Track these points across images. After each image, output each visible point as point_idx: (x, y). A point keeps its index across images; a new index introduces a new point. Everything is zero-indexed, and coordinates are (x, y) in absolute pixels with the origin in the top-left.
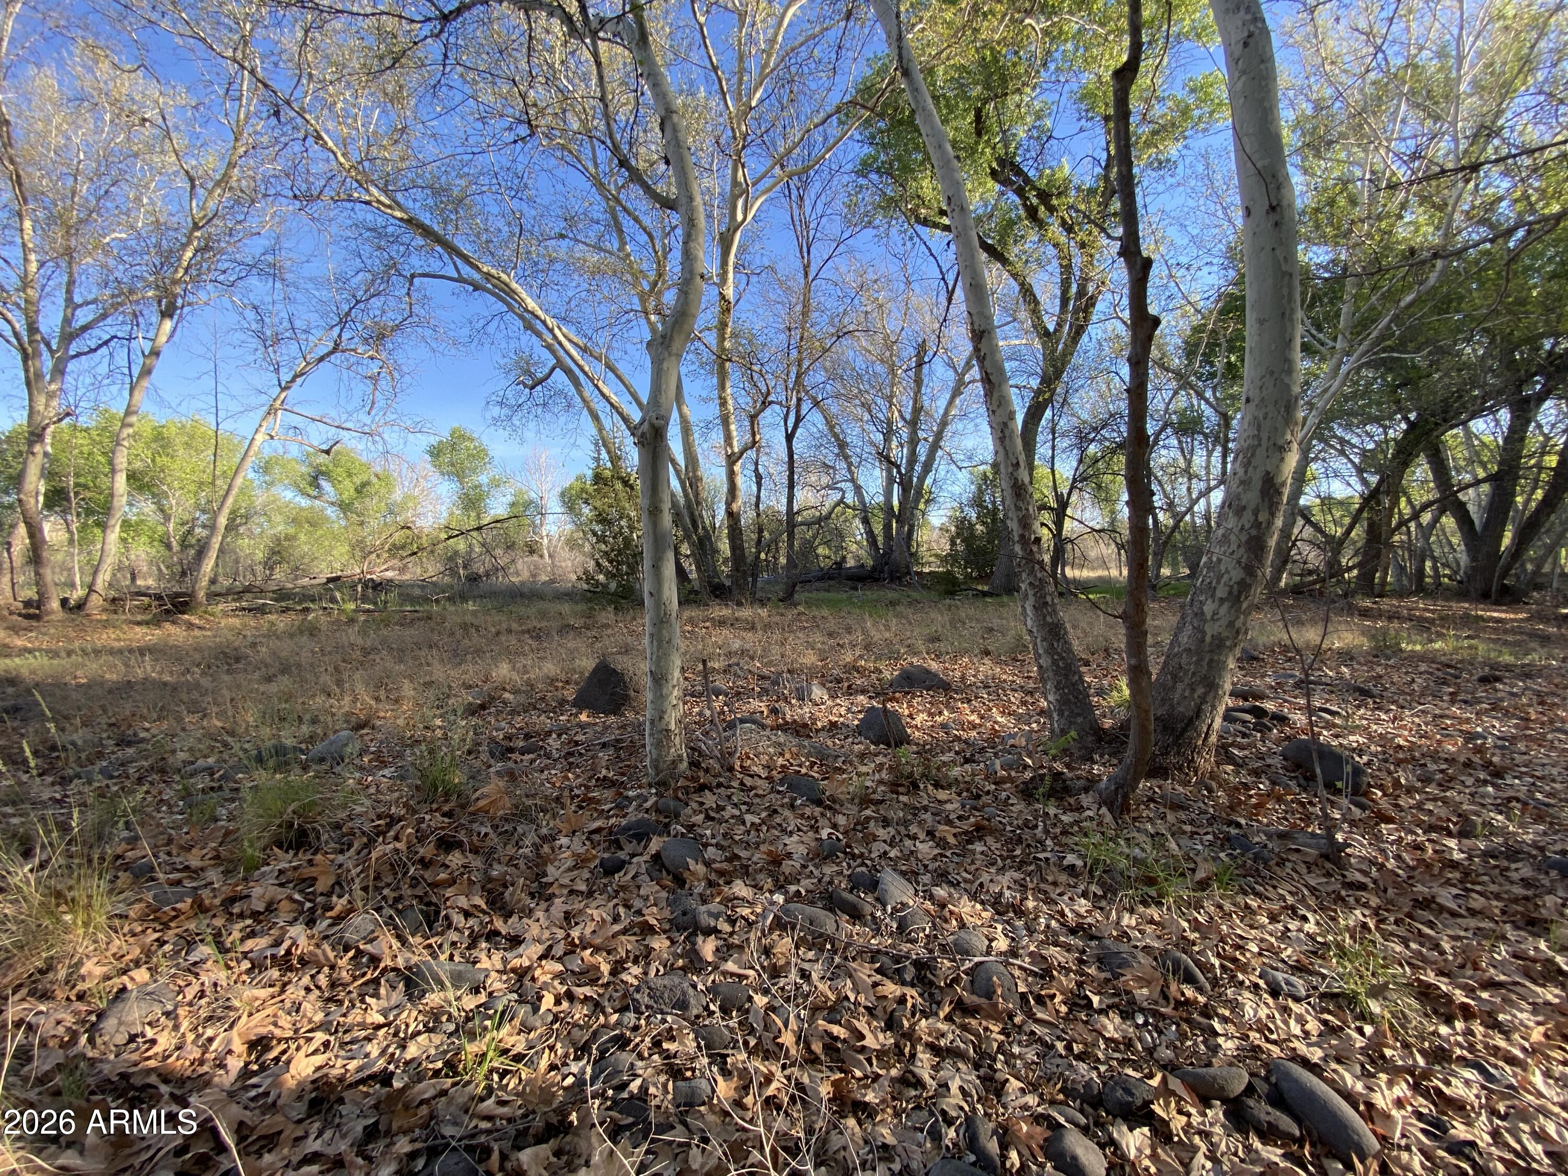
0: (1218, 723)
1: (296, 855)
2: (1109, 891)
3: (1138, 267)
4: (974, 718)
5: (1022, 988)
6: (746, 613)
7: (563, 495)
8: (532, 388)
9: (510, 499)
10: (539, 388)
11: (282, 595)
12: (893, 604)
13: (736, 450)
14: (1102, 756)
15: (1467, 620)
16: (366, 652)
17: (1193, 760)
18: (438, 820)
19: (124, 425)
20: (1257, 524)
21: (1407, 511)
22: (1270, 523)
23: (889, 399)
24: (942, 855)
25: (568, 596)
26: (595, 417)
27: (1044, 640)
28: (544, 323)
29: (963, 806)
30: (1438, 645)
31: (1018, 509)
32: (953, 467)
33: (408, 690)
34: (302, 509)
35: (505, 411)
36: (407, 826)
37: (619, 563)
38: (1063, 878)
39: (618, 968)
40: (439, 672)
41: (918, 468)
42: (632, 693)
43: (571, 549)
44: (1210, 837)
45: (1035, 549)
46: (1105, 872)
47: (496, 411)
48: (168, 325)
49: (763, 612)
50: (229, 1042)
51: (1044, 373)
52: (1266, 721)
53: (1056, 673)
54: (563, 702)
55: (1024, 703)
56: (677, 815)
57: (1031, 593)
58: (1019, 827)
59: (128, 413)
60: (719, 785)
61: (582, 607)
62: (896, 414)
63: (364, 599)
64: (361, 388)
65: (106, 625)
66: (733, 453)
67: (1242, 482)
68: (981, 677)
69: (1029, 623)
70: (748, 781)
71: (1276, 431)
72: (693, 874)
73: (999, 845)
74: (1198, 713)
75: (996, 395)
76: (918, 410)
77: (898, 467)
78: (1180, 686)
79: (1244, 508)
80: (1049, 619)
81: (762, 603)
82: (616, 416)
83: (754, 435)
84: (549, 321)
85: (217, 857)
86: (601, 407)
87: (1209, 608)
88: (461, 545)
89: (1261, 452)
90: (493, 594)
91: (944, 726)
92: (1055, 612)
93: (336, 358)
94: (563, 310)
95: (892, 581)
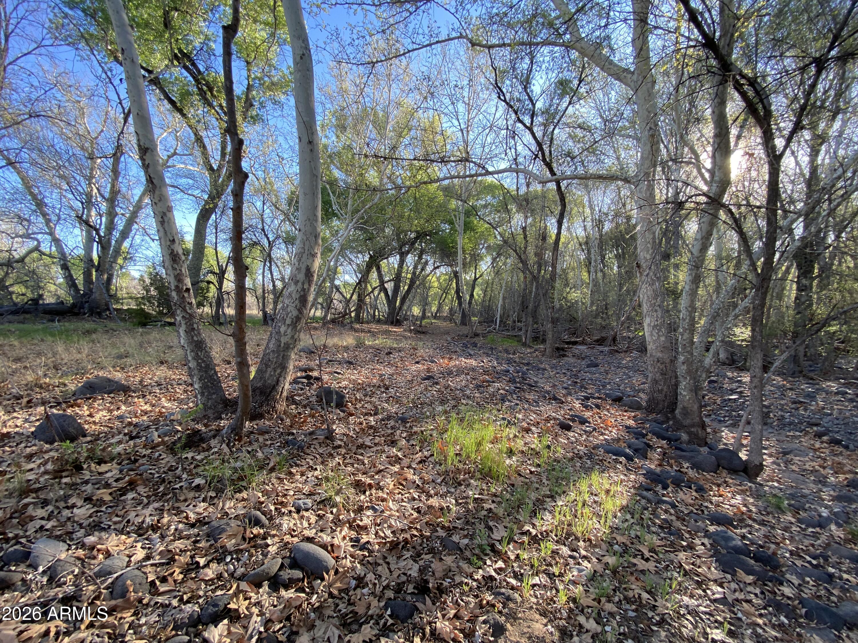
0: (287, 386)
2: (220, 491)
3: (236, 142)
4: (147, 407)
5: (151, 577)
12: (88, 332)
14: (227, 415)
15: (387, 333)
17: (275, 407)
20: (303, 290)
21: (370, 290)
22: (309, 289)
23: (89, 179)
24: (97, 512)
27: (192, 351)
29: (121, 471)
30: (377, 342)
31: (174, 269)
32: (147, 238)
38: (191, 495)
41: (116, 234)
44: (278, 444)
45: (186, 295)
46: (218, 482)
51: (211, 192)
52: (312, 381)
53: (200, 370)
55: (185, 391)
57: (183, 322)
58: (165, 472)
62: (95, 191)
67: (297, 269)
68: (156, 379)
69: (182, 341)
71: (312, 248)
73: (147, 489)
74: (278, 382)
75: (157, 192)
76: (115, 193)
77: (97, 231)
78: (269, 370)
79: (298, 281)
80: (195, 338)
87: (283, 329)
89: (305, 256)
91: (120, 418)
92: (199, 334)
95: (91, 315)
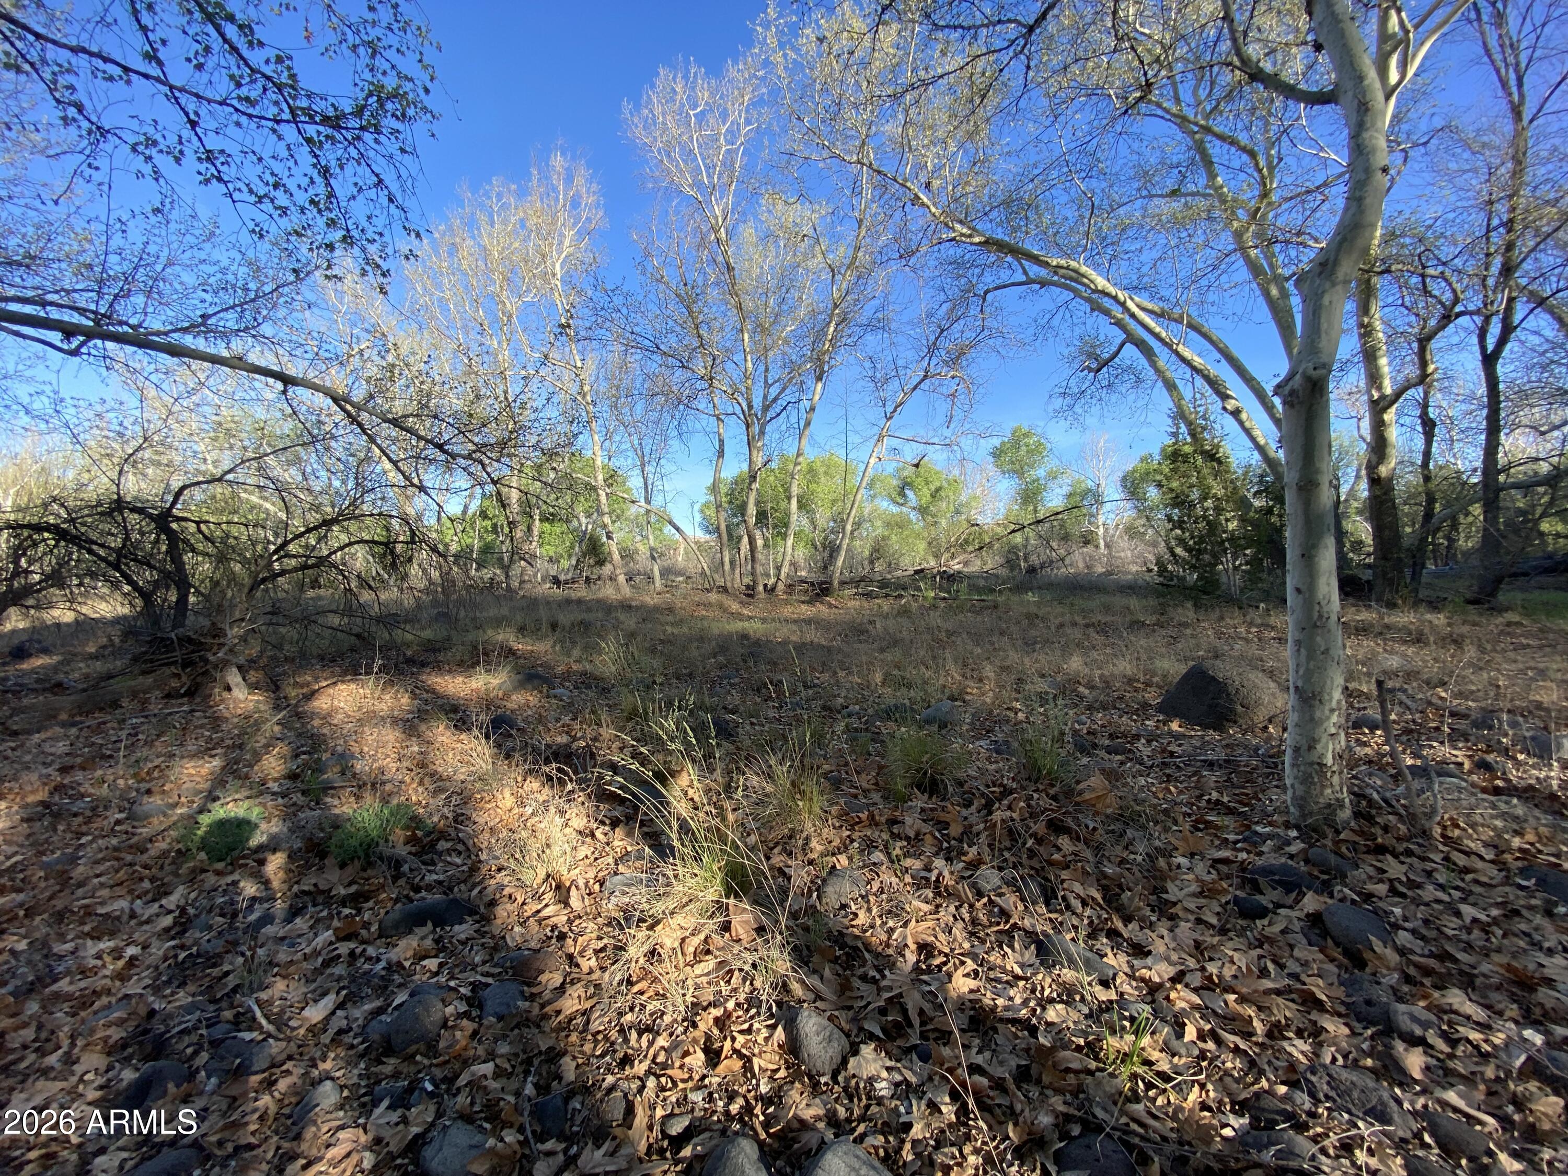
1: (930, 798)
6: (1404, 618)
7: (1124, 479)
8: (1099, 370)
9: (1066, 490)
10: (1105, 369)
11: (884, 584)
13: (1388, 390)
16: (950, 634)
18: (1045, 802)
19: (796, 464)
25: (1131, 588)
26: (1171, 386)
28: (1115, 298)
33: (989, 671)
34: (893, 515)
35: (1068, 400)
36: (1020, 799)
37: (1199, 551)
39: (1276, 1032)
40: (1013, 657)
42: (1239, 709)
43: (1131, 538)
47: (1058, 402)
48: (820, 385)
49: (1439, 619)
50: (905, 938)
54: (1145, 705)
56: (1344, 876)
59: (798, 455)
60: (1409, 853)
61: (1152, 602)
63: (941, 589)
64: (943, 407)
65: (787, 602)
66: (1383, 397)
70: (1460, 860)
72: (1379, 957)
81: (1434, 605)
82: (1199, 381)
83: (1424, 364)
84: (1121, 297)
85: (876, 784)
86: (1179, 374)
88: (1018, 538)
90: (1050, 586)
93: (925, 385)
94: (1134, 277)
